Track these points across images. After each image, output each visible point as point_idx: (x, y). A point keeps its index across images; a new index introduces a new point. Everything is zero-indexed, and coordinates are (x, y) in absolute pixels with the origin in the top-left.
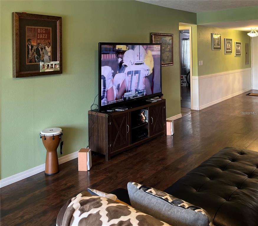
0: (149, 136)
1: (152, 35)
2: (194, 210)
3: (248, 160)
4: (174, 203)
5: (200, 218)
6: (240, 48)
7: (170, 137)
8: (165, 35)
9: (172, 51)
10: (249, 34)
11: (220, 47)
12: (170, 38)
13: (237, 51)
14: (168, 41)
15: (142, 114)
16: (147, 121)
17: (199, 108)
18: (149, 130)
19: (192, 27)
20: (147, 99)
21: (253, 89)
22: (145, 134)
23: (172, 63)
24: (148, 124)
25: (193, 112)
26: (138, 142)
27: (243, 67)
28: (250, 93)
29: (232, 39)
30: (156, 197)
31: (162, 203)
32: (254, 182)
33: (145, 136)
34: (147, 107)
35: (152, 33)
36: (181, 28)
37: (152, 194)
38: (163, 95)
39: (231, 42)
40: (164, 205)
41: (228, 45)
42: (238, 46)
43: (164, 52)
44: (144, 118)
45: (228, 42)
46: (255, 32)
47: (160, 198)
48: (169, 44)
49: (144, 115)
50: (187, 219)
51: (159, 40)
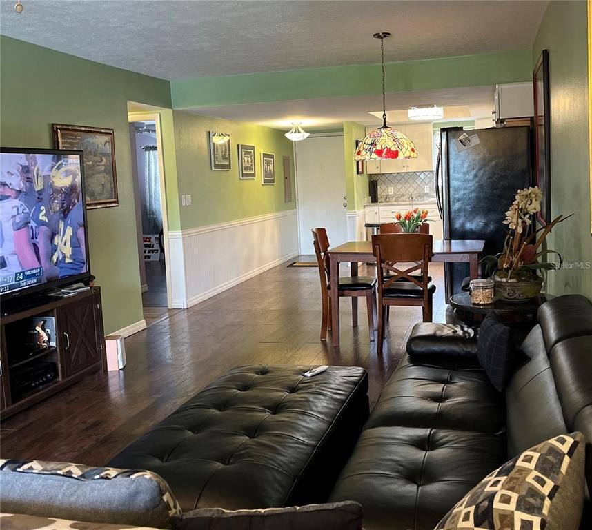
0: (60, 378)
1: (57, 129)
2: (129, 476)
3: (275, 382)
4: (84, 478)
5: (141, 488)
6: (271, 166)
7: (118, 373)
8: (93, 130)
9: (112, 171)
10: (287, 135)
11: (228, 163)
12: (106, 138)
13: (267, 174)
14: (100, 146)
15: (39, 329)
16: (53, 344)
17: (187, 303)
18: (59, 366)
19: (160, 115)
20: (52, 290)
21: (302, 254)
22: (49, 376)
23: (114, 200)
24: (56, 350)
25: (173, 313)
26: (30, 398)
27: (280, 208)
28: (295, 263)
29: (254, 147)
30: (43, 476)
31: (57, 483)
32: (283, 419)
33: (49, 380)
34: (52, 310)
35: (56, 124)
36: (132, 117)
37: (34, 471)
38: (94, 278)
39: (253, 153)
40: (62, 486)
41: (246, 159)
42: (268, 162)
43: (93, 174)
44: (46, 338)
45: (246, 153)
46: (299, 132)
47: (52, 474)
48: (105, 154)
49: (44, 329)
50: (114, 500)
51: (76, 143)
